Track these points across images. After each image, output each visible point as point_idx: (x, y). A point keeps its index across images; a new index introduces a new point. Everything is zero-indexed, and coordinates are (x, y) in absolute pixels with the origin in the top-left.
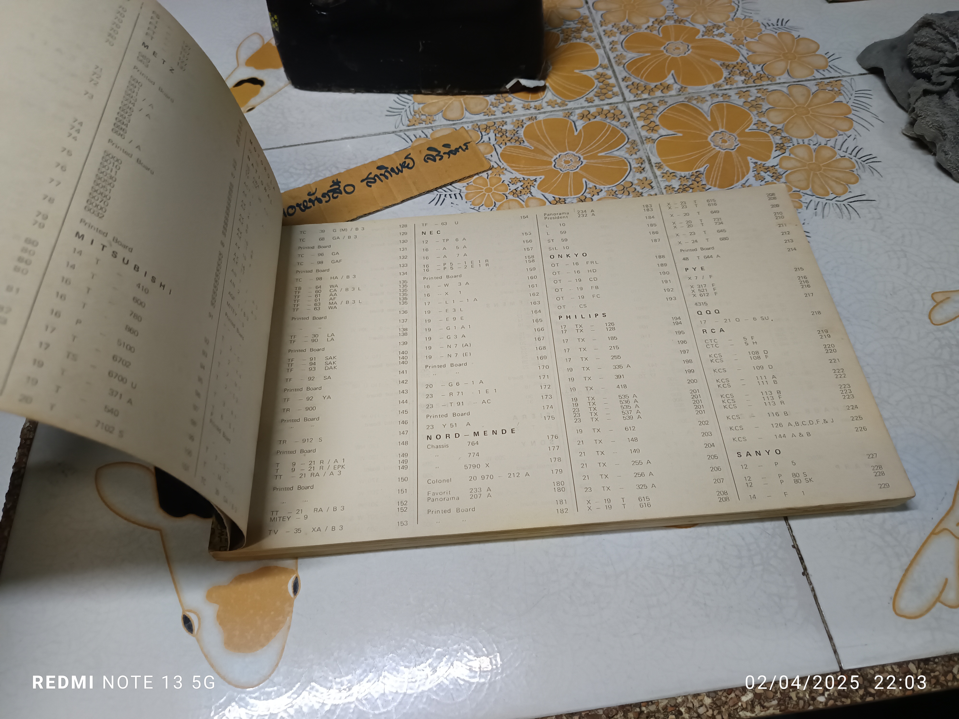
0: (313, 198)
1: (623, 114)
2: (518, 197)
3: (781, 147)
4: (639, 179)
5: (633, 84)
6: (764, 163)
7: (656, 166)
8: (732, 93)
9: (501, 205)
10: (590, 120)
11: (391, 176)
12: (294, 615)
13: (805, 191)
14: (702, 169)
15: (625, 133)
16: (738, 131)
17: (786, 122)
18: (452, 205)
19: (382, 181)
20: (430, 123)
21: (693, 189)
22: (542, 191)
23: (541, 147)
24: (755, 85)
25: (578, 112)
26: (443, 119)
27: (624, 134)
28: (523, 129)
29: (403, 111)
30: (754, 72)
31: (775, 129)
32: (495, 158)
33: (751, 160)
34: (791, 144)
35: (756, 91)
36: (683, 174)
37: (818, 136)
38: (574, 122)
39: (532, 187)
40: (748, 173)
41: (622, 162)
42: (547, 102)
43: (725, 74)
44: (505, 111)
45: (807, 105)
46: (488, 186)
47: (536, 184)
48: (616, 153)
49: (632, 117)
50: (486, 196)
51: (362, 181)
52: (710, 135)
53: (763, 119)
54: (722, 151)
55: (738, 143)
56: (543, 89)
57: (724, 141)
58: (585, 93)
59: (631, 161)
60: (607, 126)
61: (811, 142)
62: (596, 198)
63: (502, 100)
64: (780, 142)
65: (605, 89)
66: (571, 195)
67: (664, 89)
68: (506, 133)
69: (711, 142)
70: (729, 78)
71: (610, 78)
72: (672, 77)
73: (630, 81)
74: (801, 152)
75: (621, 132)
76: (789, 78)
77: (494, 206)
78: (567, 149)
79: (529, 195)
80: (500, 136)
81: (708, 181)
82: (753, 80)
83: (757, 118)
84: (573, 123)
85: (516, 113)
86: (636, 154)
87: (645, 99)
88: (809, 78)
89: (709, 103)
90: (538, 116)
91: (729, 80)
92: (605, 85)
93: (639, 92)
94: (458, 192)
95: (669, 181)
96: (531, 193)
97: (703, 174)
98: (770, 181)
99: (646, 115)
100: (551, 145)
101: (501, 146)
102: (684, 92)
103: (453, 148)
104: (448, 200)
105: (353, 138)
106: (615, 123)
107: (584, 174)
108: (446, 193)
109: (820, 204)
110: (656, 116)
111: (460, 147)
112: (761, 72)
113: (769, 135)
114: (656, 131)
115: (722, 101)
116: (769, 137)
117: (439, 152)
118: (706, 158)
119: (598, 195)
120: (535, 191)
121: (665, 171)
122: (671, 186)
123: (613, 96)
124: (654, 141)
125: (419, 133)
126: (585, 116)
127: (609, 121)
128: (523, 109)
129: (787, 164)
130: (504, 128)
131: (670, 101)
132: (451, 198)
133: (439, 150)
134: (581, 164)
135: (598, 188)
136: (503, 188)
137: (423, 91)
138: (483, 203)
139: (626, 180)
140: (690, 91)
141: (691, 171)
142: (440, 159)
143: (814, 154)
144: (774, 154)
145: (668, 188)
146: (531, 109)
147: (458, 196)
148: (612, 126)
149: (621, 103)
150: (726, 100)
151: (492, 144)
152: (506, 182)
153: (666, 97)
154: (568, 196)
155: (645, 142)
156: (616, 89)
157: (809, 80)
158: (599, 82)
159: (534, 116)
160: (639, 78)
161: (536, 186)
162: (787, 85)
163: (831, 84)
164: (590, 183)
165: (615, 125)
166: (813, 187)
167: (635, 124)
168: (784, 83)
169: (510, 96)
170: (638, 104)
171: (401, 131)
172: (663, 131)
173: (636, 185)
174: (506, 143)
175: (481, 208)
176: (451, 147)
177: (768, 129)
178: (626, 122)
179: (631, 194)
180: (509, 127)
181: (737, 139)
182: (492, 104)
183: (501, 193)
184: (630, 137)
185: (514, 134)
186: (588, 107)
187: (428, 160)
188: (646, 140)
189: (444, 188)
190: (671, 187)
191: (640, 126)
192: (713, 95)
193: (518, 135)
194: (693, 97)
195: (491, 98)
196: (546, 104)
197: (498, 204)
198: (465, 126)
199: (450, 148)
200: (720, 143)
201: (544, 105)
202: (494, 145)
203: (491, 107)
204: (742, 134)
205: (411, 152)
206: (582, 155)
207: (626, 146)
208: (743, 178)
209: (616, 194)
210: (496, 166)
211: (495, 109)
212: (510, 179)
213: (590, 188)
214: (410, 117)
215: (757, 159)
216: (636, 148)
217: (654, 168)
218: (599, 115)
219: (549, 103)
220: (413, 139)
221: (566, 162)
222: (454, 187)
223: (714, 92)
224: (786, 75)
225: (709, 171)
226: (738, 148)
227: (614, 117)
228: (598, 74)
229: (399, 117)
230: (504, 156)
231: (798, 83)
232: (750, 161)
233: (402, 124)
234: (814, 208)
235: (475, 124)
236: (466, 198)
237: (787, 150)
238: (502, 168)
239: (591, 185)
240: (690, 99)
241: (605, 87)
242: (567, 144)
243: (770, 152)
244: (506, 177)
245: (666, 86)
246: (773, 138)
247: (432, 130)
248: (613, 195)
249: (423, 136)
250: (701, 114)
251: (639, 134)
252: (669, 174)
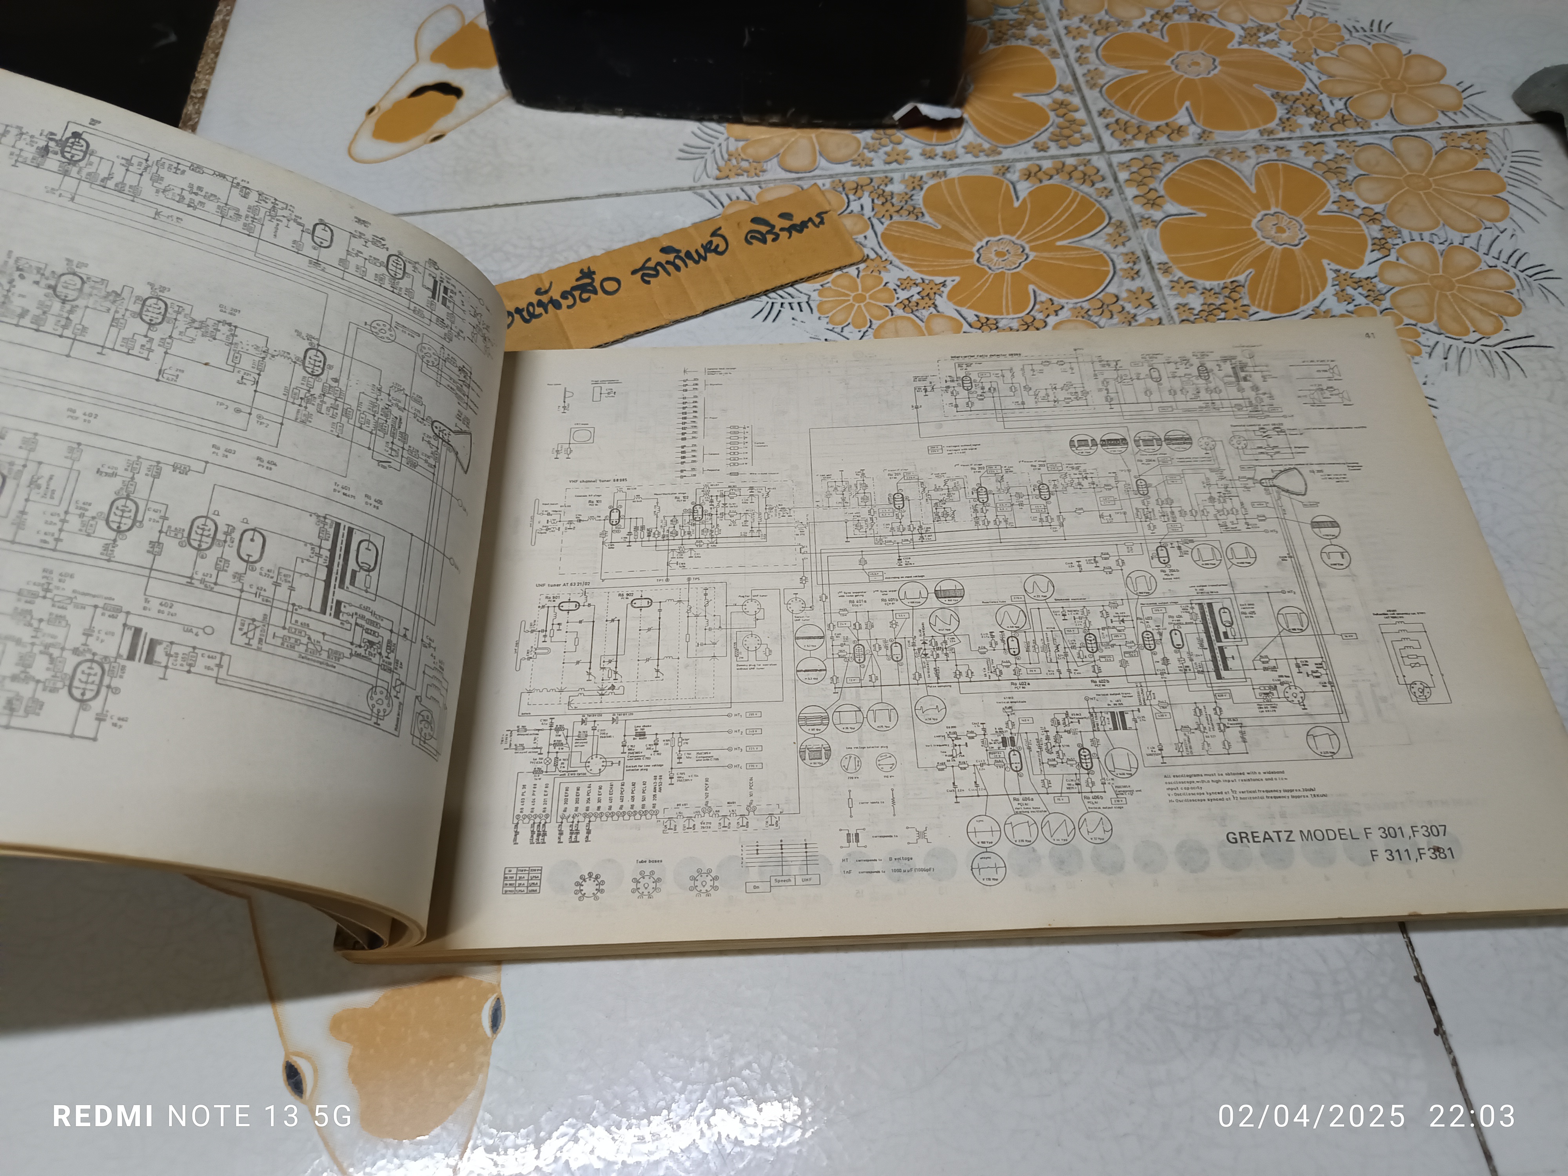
0: (545, 299)
1: (1101, 173)
2: (912, 312)
3: (1381, 245)
4: (1129, 291)
5: (1117, 121)
6: (1352, 271)
7: (1159, 269)
8: (1293, 145)
9: (881, 326)
10: (1041, 181)
11: (686, 265)
12: (491, 1072)
13: (1425, 325)
14: (1241, 278)
15: (1104, 208)
16: (1306, 213)
17: (1389, 202)
18: (794, 322)
19: (669, 274)
20: (757, 175)
21: (1226, 312)
22: (955, 303)
23: (954, 225)
24: (1332, 133)
25: (1021, 166)
26: (780, 170)
27: (1103, 210)
28: (922, 193)
29: (709, 151)
30: (1331, 110)
31: (1371, 213)
32: (872, 242)
33: (1329, 267)
34: (1399, 241)
35: (1335, 145)
36: (1208, 284)
37: (1447, 228)
38: (1012, 183)
39: (937, 296)
40: (1324, 287)
41: (1099, 258)
42: (964, 147)
43: (1281, 111)
44: (889, 159)
45: (1426, 171)
46: (858, 290)
47: (946, 290)
48: (1087, 242)
49: (1116, 180)
50: (855, 308)
51: (634, 272)
52: (1254, 217)
53: (1350, 195)
54: (1278, 247)
55: (1305, 233)
56: (958, 123)
57: (1281, 230)
58: (1032, 134)
59: (1114, 256)
60: (1072, 194)
61: (1435, 238)
62: (1052, 320)
63: (885, 141)
64: (1379, 236)
65: (1067, 128)
66: (1008, 314)
67: (1173, 133)
68: (892, 198)
69: (1256, 230)
70: (1288, 119)
71: (1077, 110)
72: (1186, 113)
73: (1113, 116)
74: (1417, 255)
75: (1098, 205)
76: (1395, 123)
77: (870, 327)
78: (1001, 230)
79: (932, 310)
80: (880, 203)
81: (1253, 299)
82: (1329, 125)
83: (1339, 193)
84: (1011, 187)
85: (909, 164)
86: (1124, 244)
87: (1139, 150)
88: (1429, 126)
89: (1253, 161)
90: (950, 171)
91: (1287, 124)
92: (1069, 121)
93: (1129, 137)
94: (805, 299)
95: (1183, 296)
96: (935, 307)
97: (1243, 287)
98: (1363, 305)
99: (1140, 178)
100: (971, 223)
101: (883, 220)
102: (1209, 141)
103: (797, 220)
104: (786, 312)
105: (618, 195)
106: (1086, 188)
107: (1032, 277)
108: (783, 301)
109: (1453, 349)
110: (1159, 180)
111: (810, 220)
112: (1345, 112)
113: (1360, 222)
114: (1160, 206)
115: (1276, 158)
116: (1360, 226)
117: (773, 227)
118: (1248, 258)
119: (1057, 315)
120: (942, 302)
121: (1176, 279)
122: (1186, 304)
123: (1081, 141)
124: (1155, 223)
125: (736, 192)
126: (1033, 174)
127: (1075, 184)
128: (922, 157)
129: (1393, 275)
130: (889, 188)
131: (1184, 155)
132: (792, 308)
133: (772, 222)
134: (1026, 259)
135: (1056, 303)
136: (885, 295)
137: (745, 118)
138: (850, 320)
139: (1108, 290)
140: (1219, 139)
141: (1223, 279)
142: (774, 240)
143: (1441, 260)
144: (1370, 256)
145: (1182, 309)
146: (937, 158)
147: (804, 306)
148: (1081, 194)
149: (1097, 153)
150: (1283, 157)
151: (866, 217)
152: (891, 286)
153: (1177, 147)
154: (1002, 314)
155: (1139, 224)
156: (1087, 130)
157: (1429, 129)
158: (1058, 116)
159: (941, 170)
160: (1128, 112)
161: (945, 295)
162: (1390, 136)
163: (1469, 138)
164: (1042, 293)
165: (1086, 193)
166: (1439, 318)
167: (1121, 193)
168: (1385, 132)
169: (899, 134)
170: (1126, 157)
171: (703, 187)
172: (1171, 208)
173: (1125, 300)
174: (891, 217)
175: (845, 329)
176: (794, 218)
177: (1358, 212)
178: (1105, 188)
179: (1115, 316)
180: (897, 188)
181: (1304, 227)
182: (867, 147)
183: (882, 304)
184: (1113, 215)
185: (906, 202)
186: (1039, 158)
187: (753, 241)
188: (1140, 221)
189: (780, 292)
190: (1187, 307)
191: (1130, 197)
192: (1259, 148)
193: (912, 203)
194: (1224, 149)
195: (866, 136)
196: (963, 150)
197: (876, 324)
198: (820, 182)
199: (791, 220)
200: (1273, 232)
201: (960, 151)
202: (869, 218)
203: (866, 151)
204: (1312, 219)
205: (721, 223)
206: (1028, 242)
207: (1105, 230)
208: (1315, 297)
209: (1089, 316)
210: (872, 255)
211: (871, 155)
212: (899, 279)
213: (1042, 302)
214: (721, 163)
215: (1338, 264)
216: (1123, 235)
217: (1157, 271)
218: (1058, 173)
219: (969, 149)
220: (726, 201)
221: (999, 254)
222: (798, 290)
223: (1261, 142)
224: (1388, 118)
225: (1255, 281)
226: (1306, 243)
227: (1085, 178)
228: (1055, 102)
229: (701, 163)
230: (887, 239)
231: (1409, 134)
232: (1327, 267)
233: (707, 174)
234: (1442, 356)
235: (837, 179)
236: (819, 311)
237: (1393, 251)
238: (884, 259)
239: (1043, 297)
240: (1218, 153)
241: (1068, 124)
242: (1000, 223)
243: (1363, 252)
244: (891, 276)
245: (1177, 128)
246: (1368, 228)
247: (760, 187)
248: (1083, 317)
249: (743, 197)
250: (1238, 180)
251: (1129, 210)
252: (1182, 284)
